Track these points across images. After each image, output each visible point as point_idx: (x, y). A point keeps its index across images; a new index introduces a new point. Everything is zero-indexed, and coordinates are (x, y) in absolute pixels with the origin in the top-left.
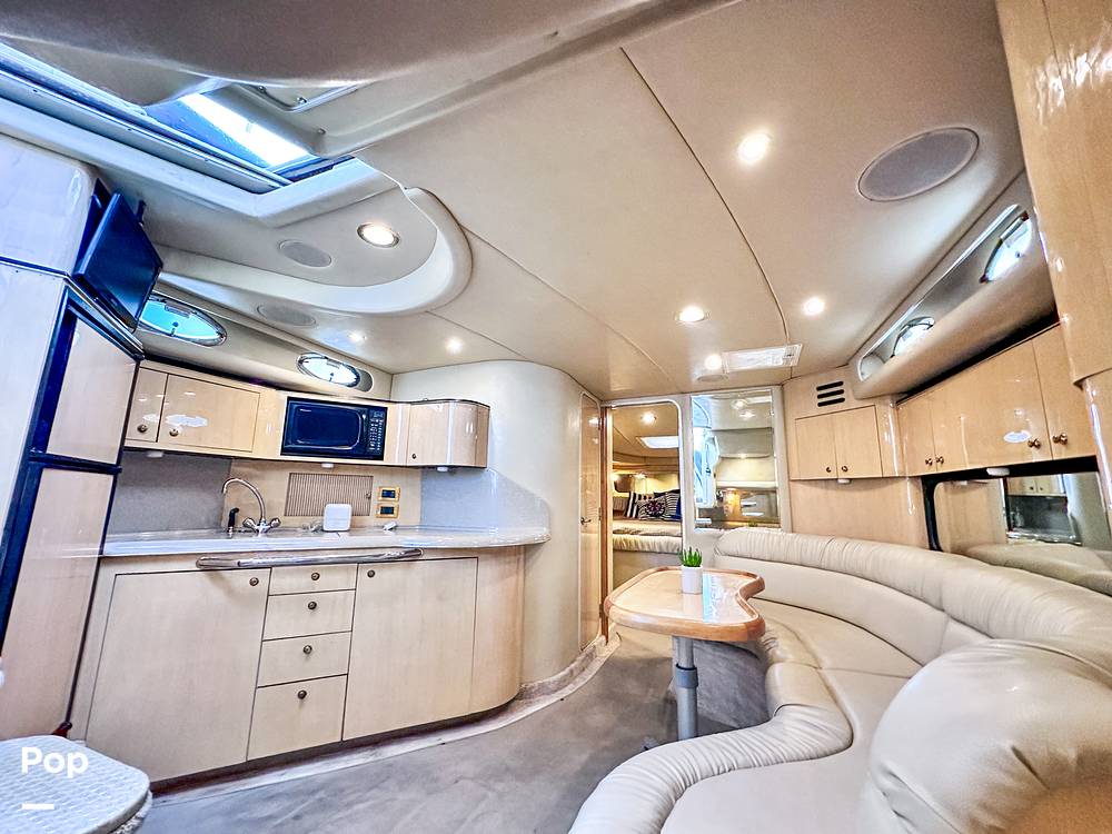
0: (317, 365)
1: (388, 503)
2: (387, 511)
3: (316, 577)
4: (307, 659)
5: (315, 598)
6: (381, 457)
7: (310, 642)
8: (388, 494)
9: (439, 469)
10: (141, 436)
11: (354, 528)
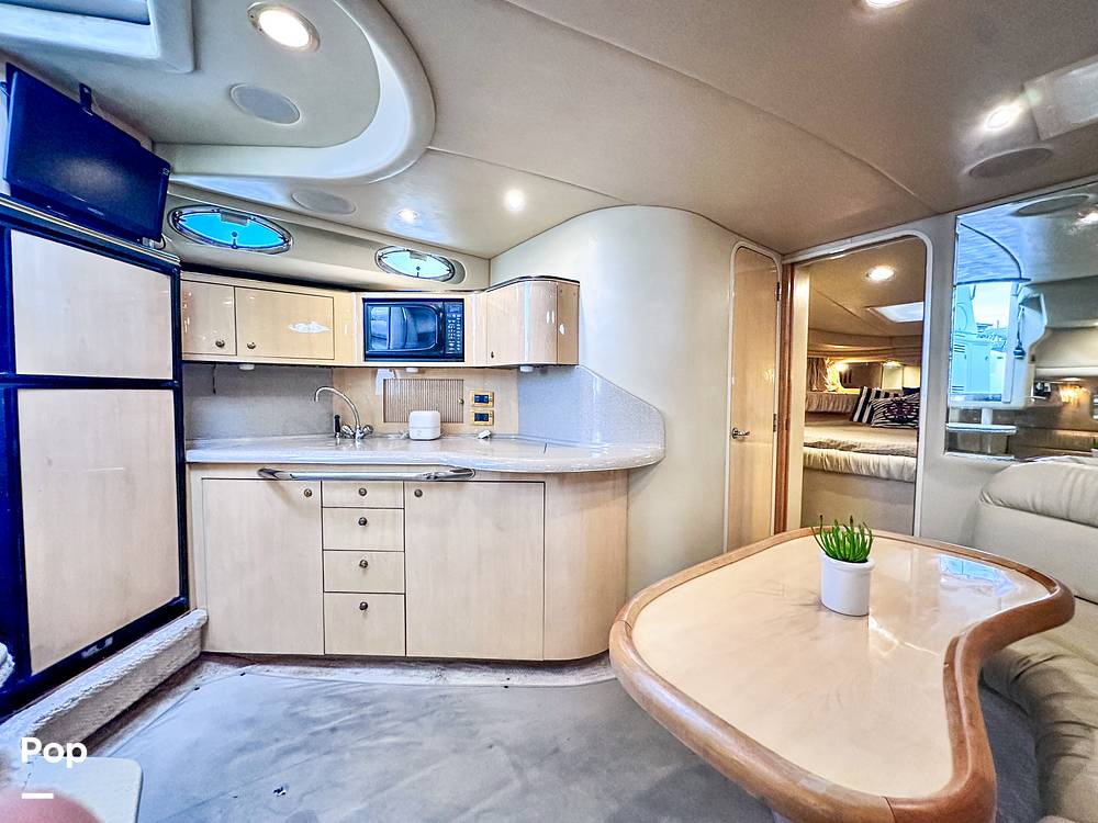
0: (400, 260)
1: (481, 409)
2: (481, 417)
3: (363, 493)
4: (365, 573)
5: (365, 514)
6: (461, 357)
7: (366, 557)
8: (481, 399)
9: (522, 369)
10: (220, 350)
11: (443, 435)
